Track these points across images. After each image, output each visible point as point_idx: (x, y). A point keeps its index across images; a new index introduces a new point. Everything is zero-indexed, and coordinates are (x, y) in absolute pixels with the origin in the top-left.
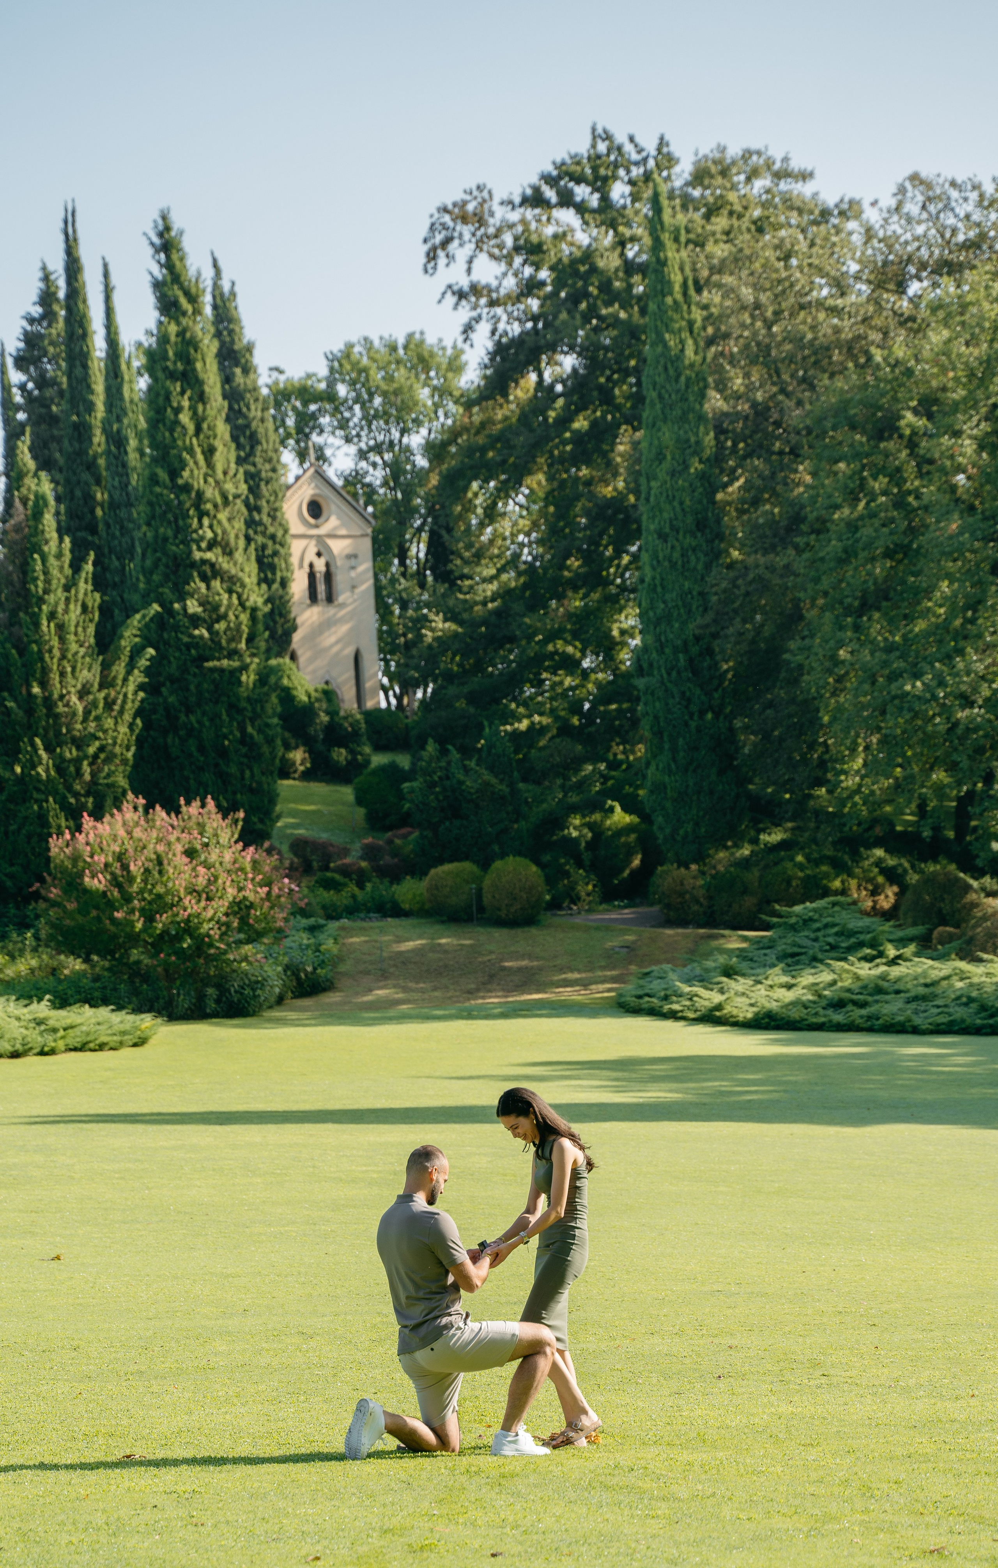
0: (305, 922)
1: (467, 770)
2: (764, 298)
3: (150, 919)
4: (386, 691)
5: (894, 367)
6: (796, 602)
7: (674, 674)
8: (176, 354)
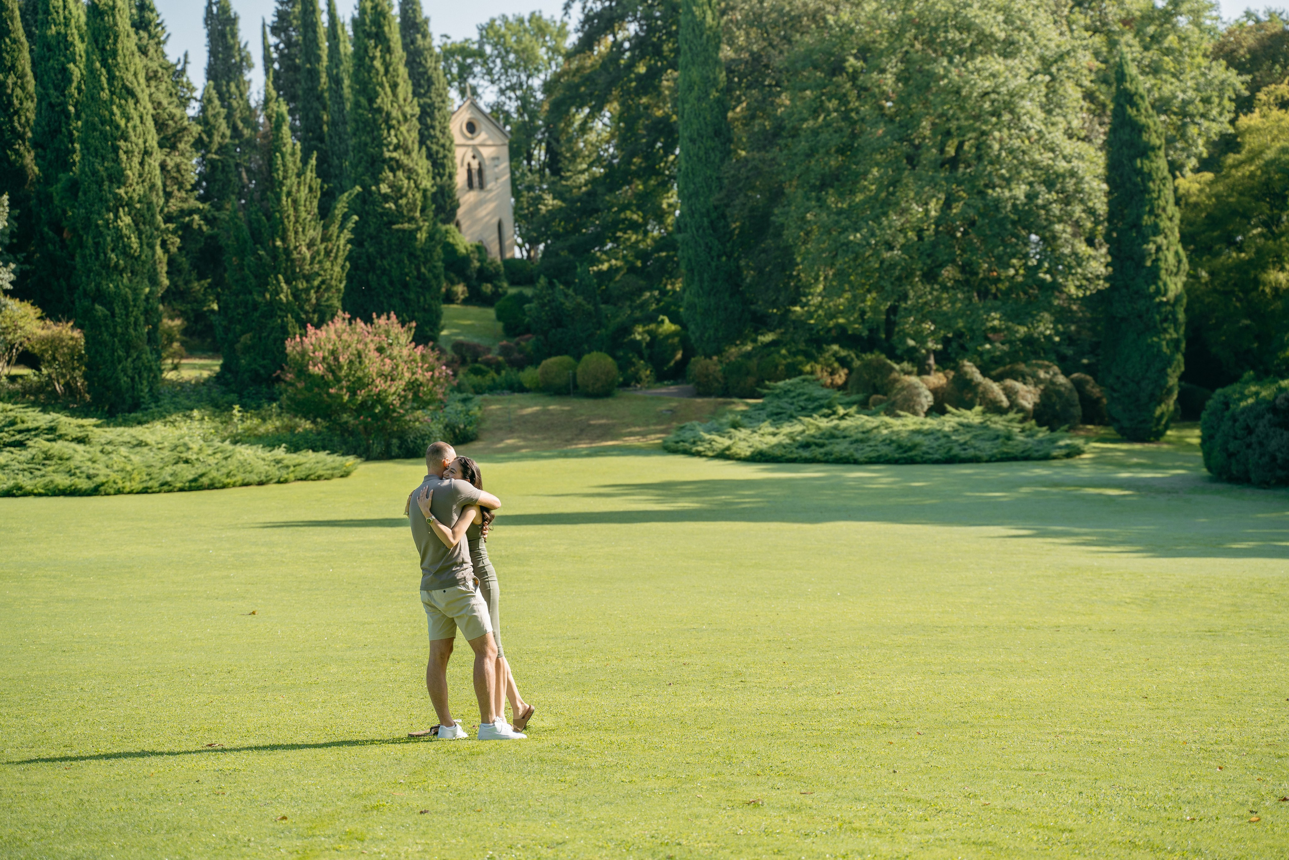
0: (460, 396)
1: (566, 296)
3: (353, 393)
4: (520, 247)
5: (841, 27)
6: (781, 183)
7: (701, 231)
8: (371, 21)
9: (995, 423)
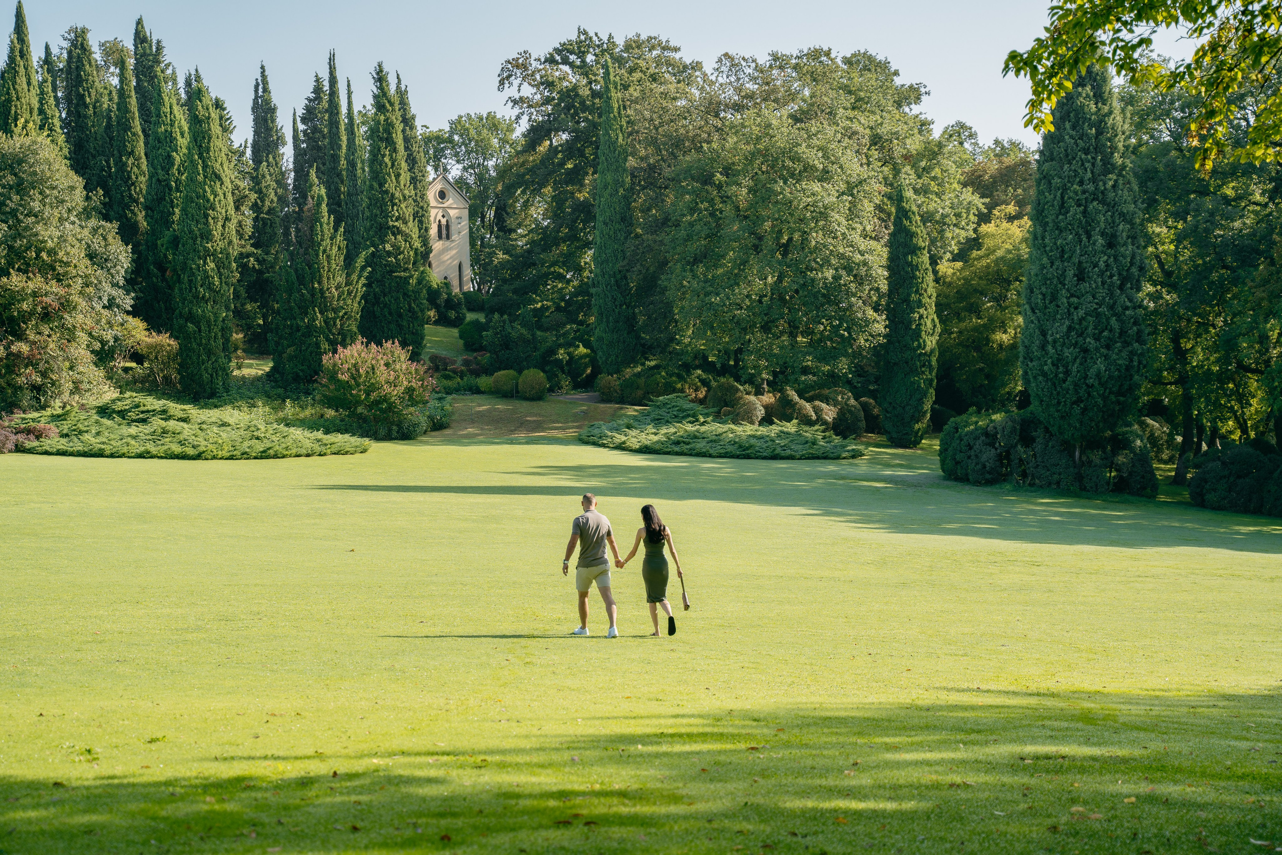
1: (513, 327)
2: (655, 116)
3: (368, 395)
4: (473, 282)
5: (712, 153)
6: (665, 258)
7: (609, 287)
8: (383, 130)
9: (806, 432)
